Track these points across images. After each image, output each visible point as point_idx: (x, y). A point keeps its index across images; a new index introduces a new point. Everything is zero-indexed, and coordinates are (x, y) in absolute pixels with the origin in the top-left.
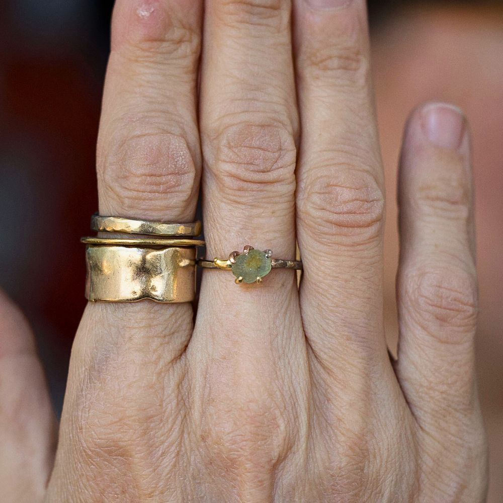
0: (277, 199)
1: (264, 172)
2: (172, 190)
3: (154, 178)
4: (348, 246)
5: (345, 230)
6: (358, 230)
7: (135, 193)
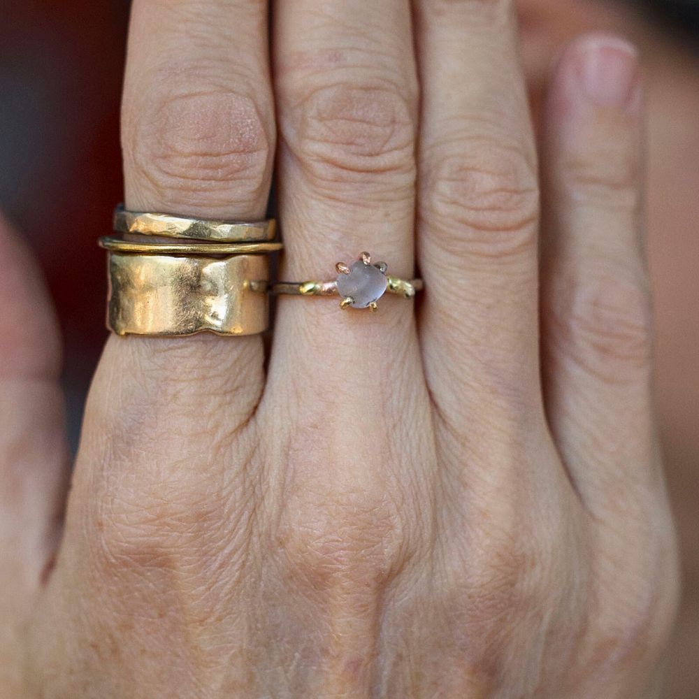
0: (392, 195)
1: (370, 155)
2: (236, 175)
3: (209, 159)
4: (492, 256)
5: (487, 234)
6: (503, 235)
7: (181, 182)
